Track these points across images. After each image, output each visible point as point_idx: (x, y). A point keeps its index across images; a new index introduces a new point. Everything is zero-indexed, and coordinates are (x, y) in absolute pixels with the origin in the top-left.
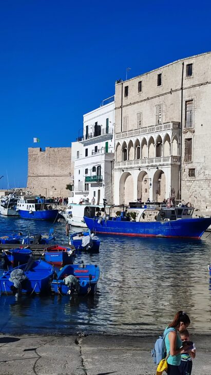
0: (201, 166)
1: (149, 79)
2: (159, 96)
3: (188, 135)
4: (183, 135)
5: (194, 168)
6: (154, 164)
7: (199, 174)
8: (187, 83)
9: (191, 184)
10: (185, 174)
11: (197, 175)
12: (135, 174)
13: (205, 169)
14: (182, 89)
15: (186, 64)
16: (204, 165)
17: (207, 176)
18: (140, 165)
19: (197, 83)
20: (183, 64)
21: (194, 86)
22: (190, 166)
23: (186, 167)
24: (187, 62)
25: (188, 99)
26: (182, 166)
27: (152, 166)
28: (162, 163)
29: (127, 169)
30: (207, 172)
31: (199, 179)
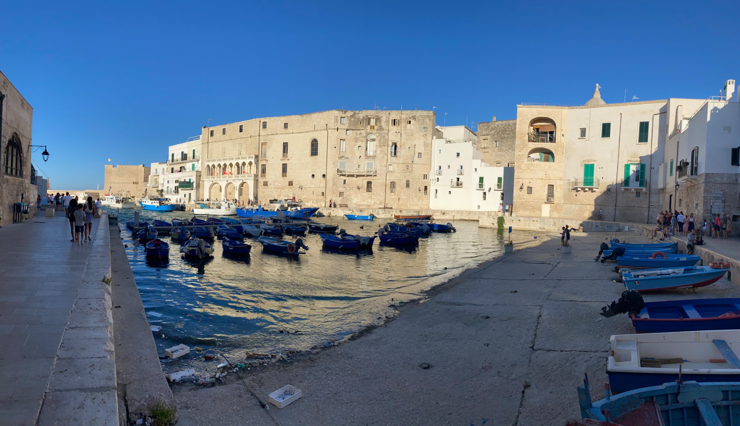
0: (272, 180)
1: (232, 128)
2: (240, 138)
3: (264, 163)
4: (260, 162)
5: (267, 181)
6: (240, 178)
7: (271, 184)
8: (263, 132)
9: (264, 190)
10: (261, 184)
11: (269, 185)
12: (223, 184)
13: (275, 182)
14: (259, 136)
15: (262, 121)
16: (274, 180)
17: (276, 186)
18: (227, 179)
19: (270, 133)
20: (260, 121)
21: (268, 135)
22: (265, 180)
23: (261, 180)
24: (263, 120)
25: (263, 142)
26: (259, 180)
27: (238, 179)
28: (246, 178)
29: (216, 180)
30: (276, 184)
31: (270, 187)
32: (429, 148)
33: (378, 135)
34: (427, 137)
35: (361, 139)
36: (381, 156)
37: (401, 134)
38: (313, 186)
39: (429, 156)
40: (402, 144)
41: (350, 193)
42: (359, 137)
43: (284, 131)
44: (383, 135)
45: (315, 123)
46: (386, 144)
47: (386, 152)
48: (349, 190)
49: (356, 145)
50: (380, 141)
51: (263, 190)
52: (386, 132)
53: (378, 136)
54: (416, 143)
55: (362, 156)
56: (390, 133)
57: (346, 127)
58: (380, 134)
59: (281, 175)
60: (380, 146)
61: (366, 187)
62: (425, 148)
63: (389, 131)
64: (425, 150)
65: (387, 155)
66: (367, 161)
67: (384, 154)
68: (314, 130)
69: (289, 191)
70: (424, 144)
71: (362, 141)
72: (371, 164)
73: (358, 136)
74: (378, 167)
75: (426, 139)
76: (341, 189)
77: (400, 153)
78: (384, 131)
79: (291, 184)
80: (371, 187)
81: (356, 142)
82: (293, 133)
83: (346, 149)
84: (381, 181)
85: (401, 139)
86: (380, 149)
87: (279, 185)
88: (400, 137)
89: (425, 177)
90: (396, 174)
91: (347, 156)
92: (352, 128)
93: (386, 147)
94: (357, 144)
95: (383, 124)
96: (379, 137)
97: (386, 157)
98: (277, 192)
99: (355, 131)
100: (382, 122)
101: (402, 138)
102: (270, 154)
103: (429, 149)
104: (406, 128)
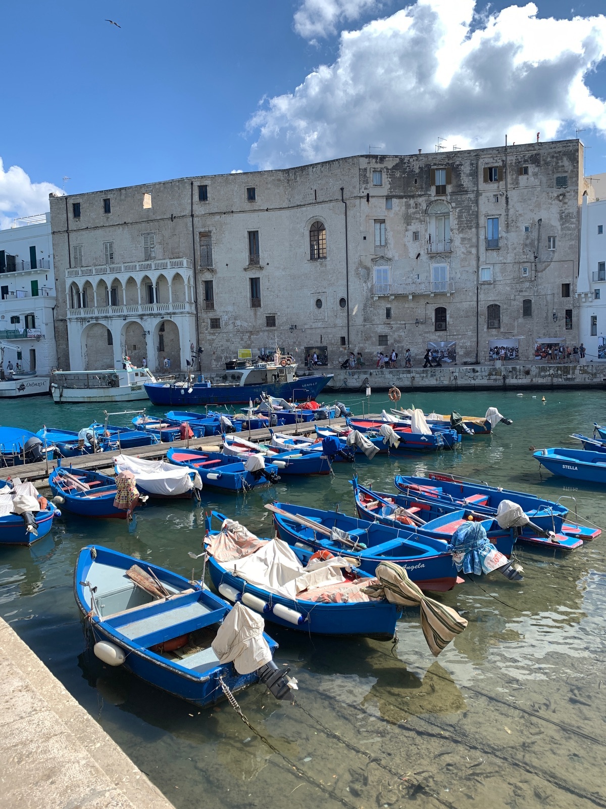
0: (230, 315)
1: (126, 197)
2: (148, 222)
3: (207, 276)
5: (218, 317)
6: (155, 311)
7: (226, 324)
8: (199, 209)
10: (205, 324)
11: (224, 327)
12: (117, 327)
13: (235, 319)
14: (192, 216)
15: (196, 184)
16: (234, 314)
17: (239, 327)
18: (125, 313)
19: (216, 210)
20: (192, 184)
21: (212, 214)
22: (211, 315)
23: (207, 317)
24: (198, 181)
25: (202, 230)
26: (199, 315)
27: (151, 315)
28: (171, 310)
29: (97, 318)
30: (238, 323)
31: (225, 331)
32: (571, 224)
33: (454, 205)
34: (566, 201)
35: (418, 216)
36: (463, 250)
37: (507, 198)
38: (319, 324)
39: (573, 242)
40: (510, 220)
41: (400, 336)
42: (414, 213)
43: (247, 206)
44: (466, 203)
45: (315, 188)
46: (473, 224)
47: (474, 240)
48: (398, 329)
49: (407, 230)
50: (460, 217)
51: (209, 337)
52: (472, 196)
53: (456, 208)
54: (543, 215)
55: (422, 253)
56: (482, 200)
57: (384, 191)
58: (459, 204)
59: (249, 304)
60: (461, 230)
61: (434, 320)
62: (562, 225)
63: (478, 194)
64: (562, 229)
65: (477, 247)
66: (434, 265)
67: (471, 247)
68: (314, 201)
69: (268, 337)
70: (561, 218)
71: (421, 221)
72: (443, 269)
73: (412, 210)
74: (459, 275)
75: (566, 203)
76: (381, 329)
77: (507, 239)
78: (469, 196)
79: (271, 321)
80: (445, 320)
81: (408, 224)
82: (267, 210)
83: (386, 239)
84: (466, 305)
85: (507, 210)
86: (461, 235)
87: (245, 324)
88: (505, 205)
89: (566, 290)
90: (500, 287)
91: (390, 256)
92: (398, 194)
93: (474, 230)
94: (409, 227)
95: (466, 181)
96: (458, 210)
97: (474, 251)
98: (242, 339)
99: (404, 200)
100: (463, 177)
101: (509, 207)
102: (219, 256)
103: (573, 226)
104: (517, 183)
